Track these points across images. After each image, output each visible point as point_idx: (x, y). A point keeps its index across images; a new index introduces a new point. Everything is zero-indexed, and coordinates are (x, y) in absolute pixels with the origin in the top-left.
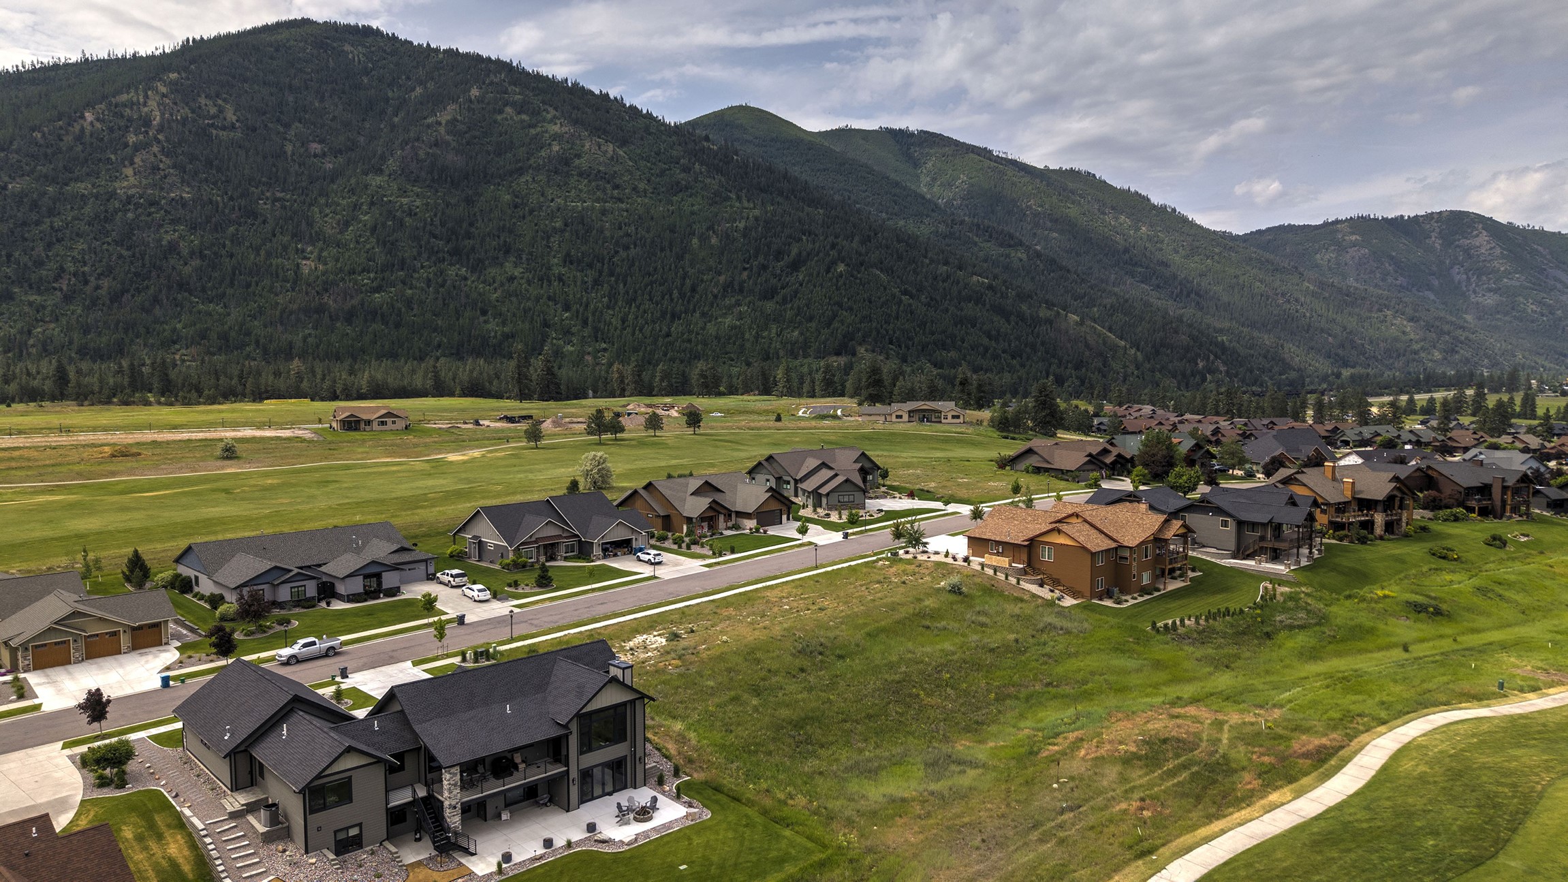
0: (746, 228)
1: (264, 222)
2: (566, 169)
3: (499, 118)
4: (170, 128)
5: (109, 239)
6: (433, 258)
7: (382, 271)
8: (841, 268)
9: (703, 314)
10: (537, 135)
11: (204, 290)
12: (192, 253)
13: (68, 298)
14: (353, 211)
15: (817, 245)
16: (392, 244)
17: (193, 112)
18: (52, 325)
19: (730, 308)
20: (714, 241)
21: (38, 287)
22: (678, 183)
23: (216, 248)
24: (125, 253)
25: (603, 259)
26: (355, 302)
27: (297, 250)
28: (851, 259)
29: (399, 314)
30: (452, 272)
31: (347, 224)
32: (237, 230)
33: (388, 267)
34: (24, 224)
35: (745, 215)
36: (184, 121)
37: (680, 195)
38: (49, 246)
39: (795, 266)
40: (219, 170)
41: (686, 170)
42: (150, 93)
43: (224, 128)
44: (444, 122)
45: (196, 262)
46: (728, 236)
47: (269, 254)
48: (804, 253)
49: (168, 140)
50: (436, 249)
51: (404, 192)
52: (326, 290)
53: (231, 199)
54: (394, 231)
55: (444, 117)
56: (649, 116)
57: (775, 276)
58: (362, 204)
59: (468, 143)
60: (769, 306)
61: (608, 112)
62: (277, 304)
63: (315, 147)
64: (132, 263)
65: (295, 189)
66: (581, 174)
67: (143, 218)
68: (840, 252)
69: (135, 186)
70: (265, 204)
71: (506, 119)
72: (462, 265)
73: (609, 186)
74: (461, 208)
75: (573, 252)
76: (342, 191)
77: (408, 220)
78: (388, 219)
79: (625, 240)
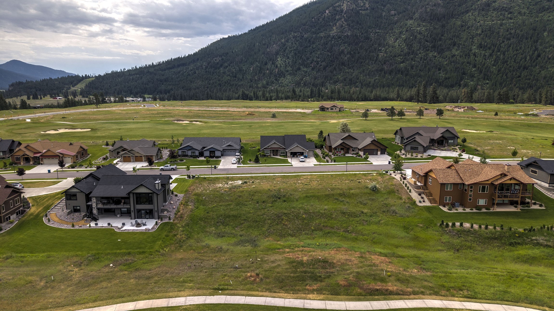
1: (371, 40)
2: (488, 8)
4: (348, 12)
5: (326, 50)
6: (425, 49)
7: (405, 55)
11: (349, 65)
12: (348, 53)
13: (313, 69)
14: (400, 34)
16: (411, 45)
17: (356, 5)
18: (308, 77)
21: (306, 66)
23: (355, 51)
24: (330, 54)
25: (496, 45)
26: (394, 67)
27: (379, 49)
29: (408, 71)
30: (431, 54)
31: (397, 39)
32: (362, 44)
33: (408, 54)
34: (306, 47)
36: (352, 10)
38: (311, 53)
40: (360, 24)
42: (344, 1)
43: (364, 10)
45: (348, 56)
47: (370, 52)
49: (347, 16)
50: (426, 46)
51: (419, 25)
52: (385, 63)
53: (362, 34)
58: (403, 32)
62: (369, 68)
63: (393, 12)
64: (331, 57)
65: (383, 28)
66: (494, 10)
67: (336, 43)
69: (335, 32)
70: (373, 34)
72: (435, 52)
73: (507, 13)
74: (439, 29)
75: (483, 43)
76: (398, 27)
77: (419, 36)
78: (411, 36)
79: (509, 36)
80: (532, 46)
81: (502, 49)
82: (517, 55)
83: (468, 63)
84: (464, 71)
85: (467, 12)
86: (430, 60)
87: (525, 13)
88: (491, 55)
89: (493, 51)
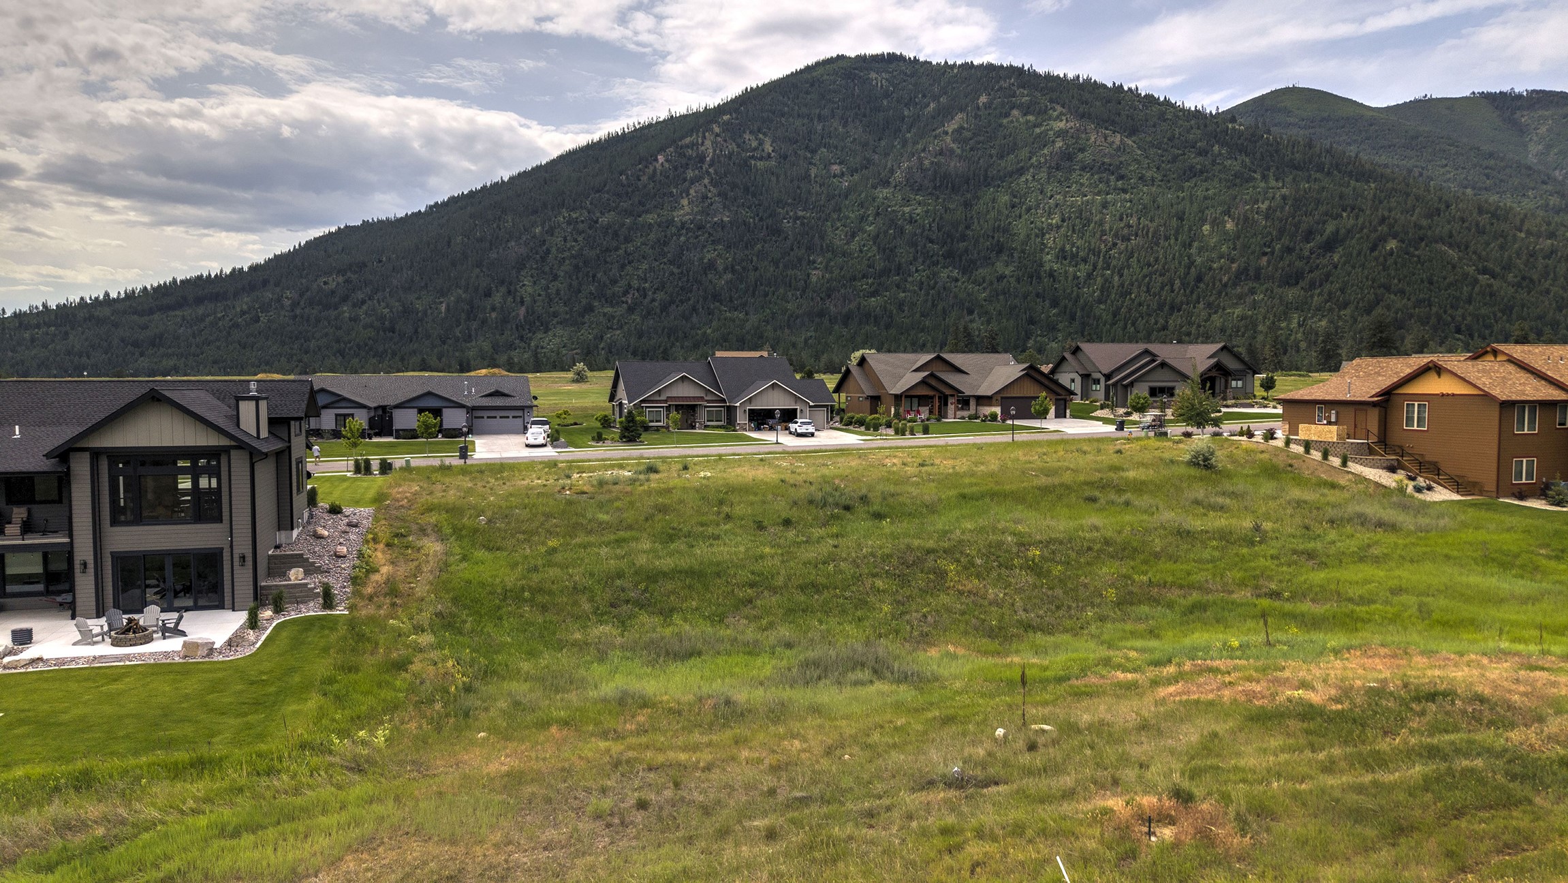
0: (1269, 208)
1: (786, 239)
2: (1068, 164)
3: (1005, 121)
4: (719, 162)
5: (665, 260)
6: (928, 262)
7: (880, 277)
8: (1392, 244)
9: (1209, 305)
10: (1041, 133)
11: (731, 301)
12: (726, 269)
13: (631, 310)
14: (860, 223)
15: (1361, 220)
16: (891, 251)
17: (738, 146)
18: (618, 332)
19: (1240, 297)
20: (1230, 226)
21: (611, 301)
22: (1191, 168)
23: (744, 264)
24: (676, 271)
25: (1099, 252)
26: (853, 306)
27: (809, 261)
28: (1406, 233)
29: (891, 317)
30: (944, 274)
31: (853, 235)
32: (763, 247)
33: (886, 272)
34: (607, 250)
35: (1271, 195)
36: (730, 156)
37: (1194, 180)
38: (623, 267)
39: (1329, 246)
40: (754, 195)
41: (1202, 153)
42: (707, 134)
43: (761, 159)
44: (950, 131)
45: (729, 276)
46: (1246, 219)
47: (786, 267)
48: (1343, 231)
49: (716, 172)
50: (931, 253)
51: (907, 201)
52: (829, 296)
53: (761, 219)
54: (895, 238)
55: (951, 127)
56: (1167, 102)
57: (1301, 258)
58: (869, 216)
59: (972, 149)
60: (1292, 294)
61: (1120, 103)
62: (787, 310)
63: (836, 168)
64: (680, 279)
65: (814, 208)
66: (1083, 169)
67: (691, 241)
68: (1391, 226)
69: (688, 214)
70: (788, 222)
71: (1012, 122)
72: (955, 267)
73: (1112, 178)
74: (959, 212)
75: (1068, 247)
76: (853, 205)
77: (908, 227)
78: (890, 228)
79: (1126, 231)
80: (1181, 255)
81: (1114, 262)
82: (1150, 274)
83: (1038, 295)
84: (1031, 317)
85: (1021, 171)
86: (944, 288)
87: (1153, 180)
88: (1089, 276)
89: (1095, 267)
